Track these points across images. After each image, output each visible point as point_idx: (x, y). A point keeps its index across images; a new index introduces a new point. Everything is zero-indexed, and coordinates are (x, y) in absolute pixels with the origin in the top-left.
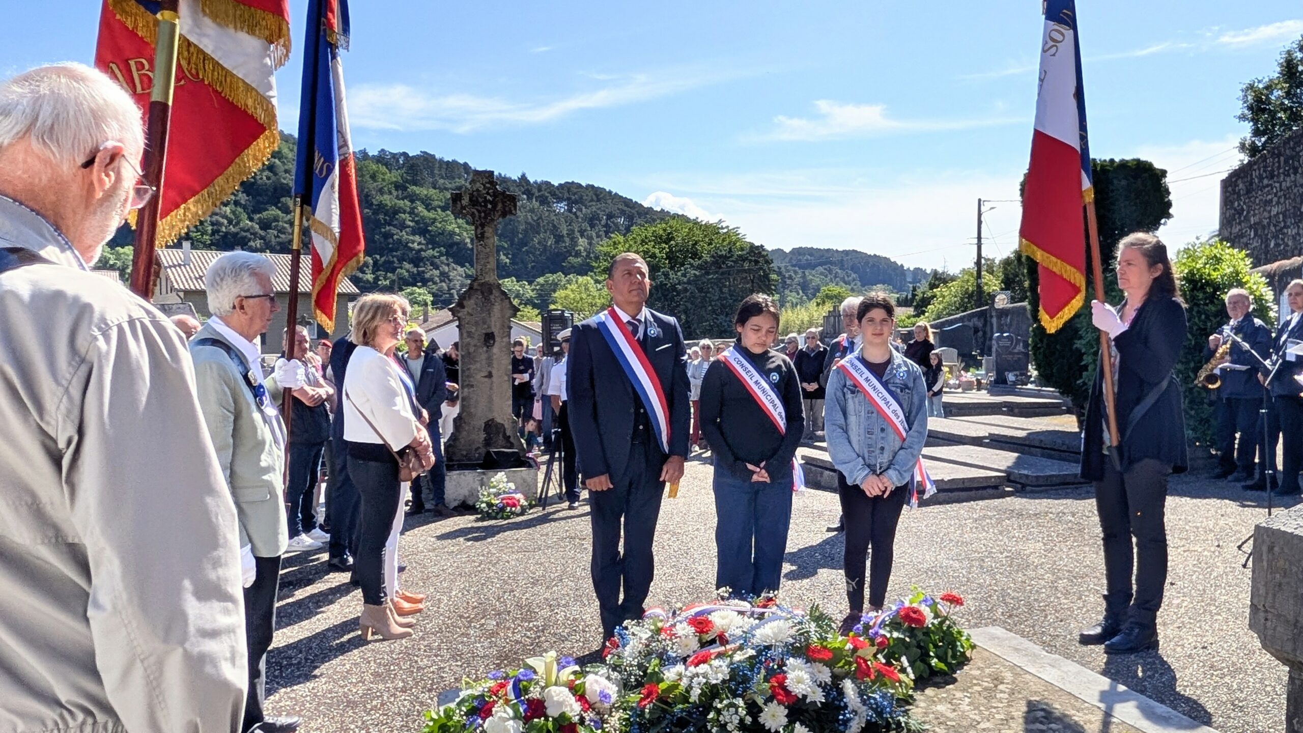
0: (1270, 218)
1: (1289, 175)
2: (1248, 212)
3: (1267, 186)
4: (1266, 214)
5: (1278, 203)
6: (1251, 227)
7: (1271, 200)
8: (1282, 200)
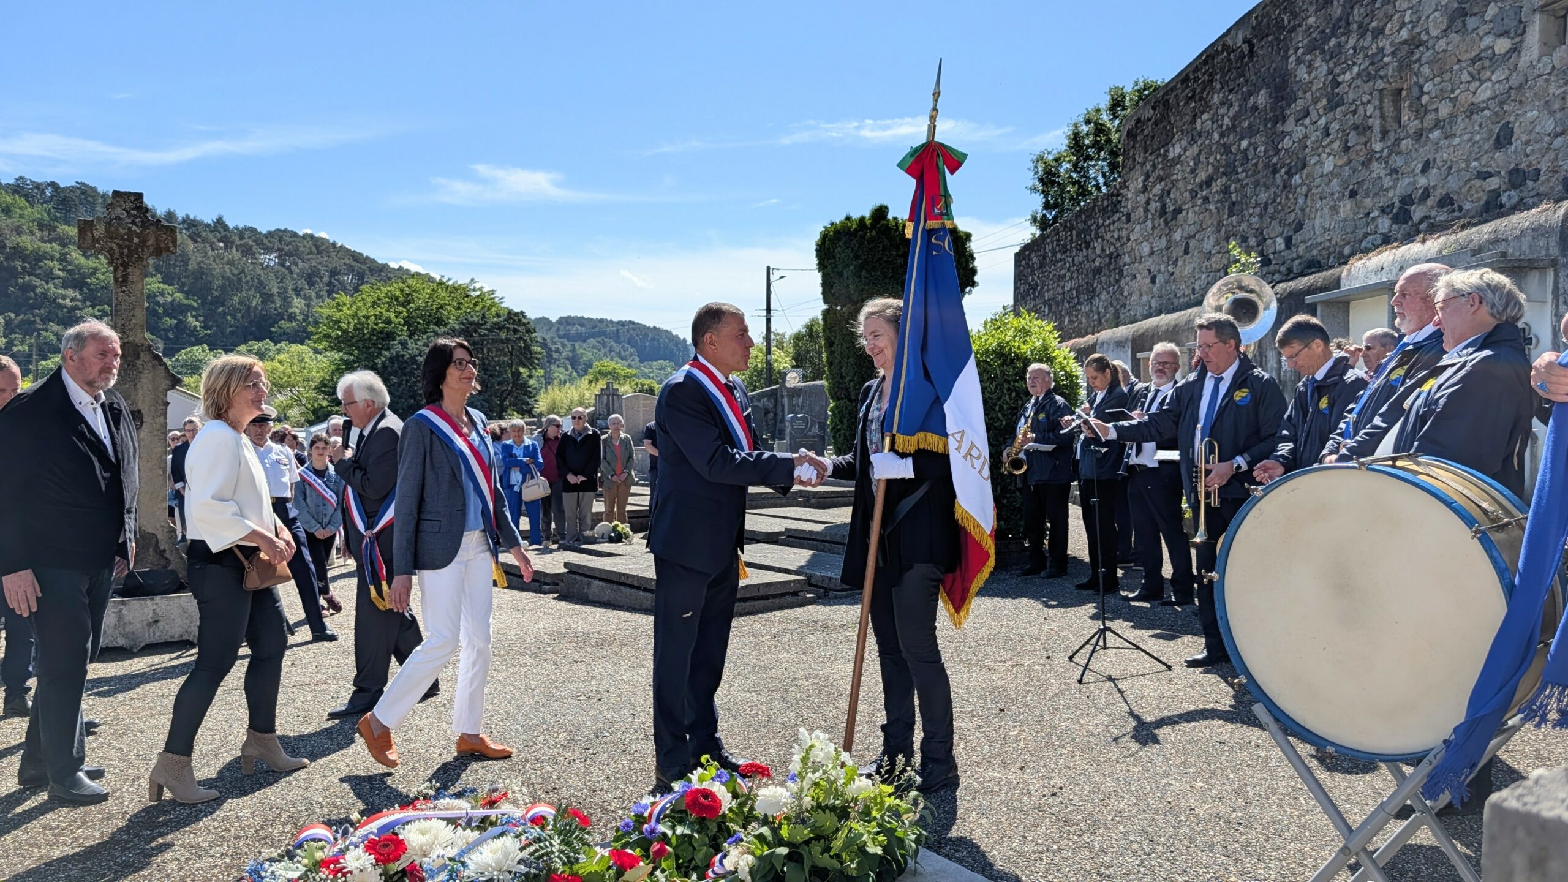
0: (1064, 293)
1: (1081, 250)
2: (1042, 288)
3: (1061, 260)
4: (1060, 290)
5: (1072, 278)
6: (1045, 303)
7: (1065, 275)
8: (1075, 275)
